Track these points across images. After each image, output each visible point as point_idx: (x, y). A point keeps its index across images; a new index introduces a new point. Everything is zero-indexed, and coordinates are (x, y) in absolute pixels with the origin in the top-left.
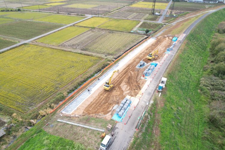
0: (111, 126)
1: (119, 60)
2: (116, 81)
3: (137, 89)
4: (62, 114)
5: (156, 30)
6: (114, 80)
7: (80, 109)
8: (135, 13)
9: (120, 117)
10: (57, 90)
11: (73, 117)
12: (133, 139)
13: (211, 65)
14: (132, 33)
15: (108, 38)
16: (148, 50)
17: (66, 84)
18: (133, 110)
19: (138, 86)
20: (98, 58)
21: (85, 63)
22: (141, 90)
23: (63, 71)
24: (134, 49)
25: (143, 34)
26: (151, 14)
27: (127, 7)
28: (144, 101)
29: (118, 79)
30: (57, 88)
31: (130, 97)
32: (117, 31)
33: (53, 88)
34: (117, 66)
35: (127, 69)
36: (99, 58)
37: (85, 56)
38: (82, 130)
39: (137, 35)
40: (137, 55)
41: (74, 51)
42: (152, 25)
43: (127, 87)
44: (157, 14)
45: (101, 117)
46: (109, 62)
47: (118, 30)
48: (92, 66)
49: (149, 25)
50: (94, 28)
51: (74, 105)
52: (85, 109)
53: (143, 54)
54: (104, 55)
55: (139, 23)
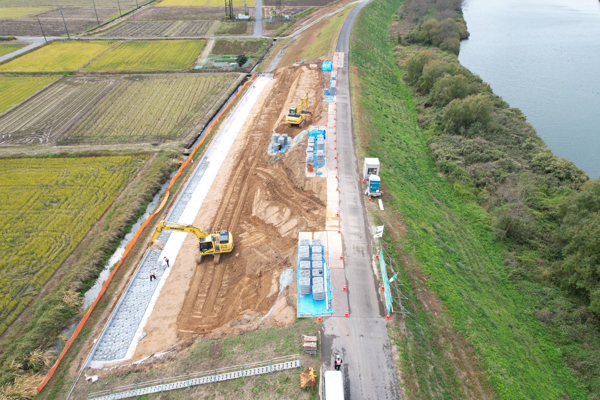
0: (314, 338)
1: (203, 147)
2: (231, 206)
3: (315, 209)
4: (94, 372)
5: (261, 55)
6: (224, 206)
7: (156, 329)
8: (180, 22)
9: (320, 300)
10: (29, 298)
11: (150, 365)
12: (395, 348)
13: (429, 114)
14: (199, 71)
15: (136, 95)
16: (271, 105)
17: (55, 266)
18: (342, 266)
19: (312, 198)
20: (129, 155)
21: (94, 181)
22: (327, 207)
23: (21, 224)
24: (228, 111)
25: (232, 68)
26: (227, 19)
27: (149, 8)
28: (355, 234)
29: (233, 200)
30: (23, 289)
31: (310, 233)
32: (154, 73)
33: (8, 296)
34: (206, 165)
35: (242, 164)
36: (137, 155)
37: (84, 159)
38: (216, 393)
39: (217, 74)
40: (249, 124)
41: (36, 153)
42: (242, 44)
43: (280, 211)
44: (241, 16)
45: (255, 325)
46: (175, 161)
47: (153, 69)
48: (124, 184)
49: (233, 45)
50: (71, 73)
51: (127, 324)
52: (179, 320)
53: (263, 117)
54: (148, 144)
55: (205, 45)
